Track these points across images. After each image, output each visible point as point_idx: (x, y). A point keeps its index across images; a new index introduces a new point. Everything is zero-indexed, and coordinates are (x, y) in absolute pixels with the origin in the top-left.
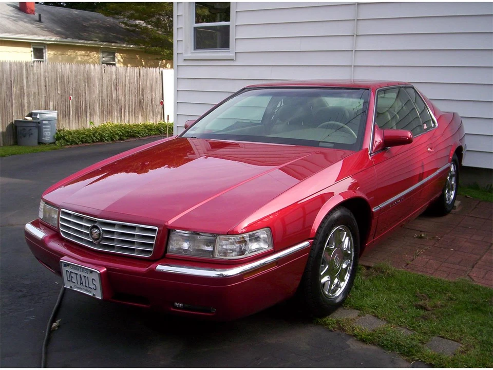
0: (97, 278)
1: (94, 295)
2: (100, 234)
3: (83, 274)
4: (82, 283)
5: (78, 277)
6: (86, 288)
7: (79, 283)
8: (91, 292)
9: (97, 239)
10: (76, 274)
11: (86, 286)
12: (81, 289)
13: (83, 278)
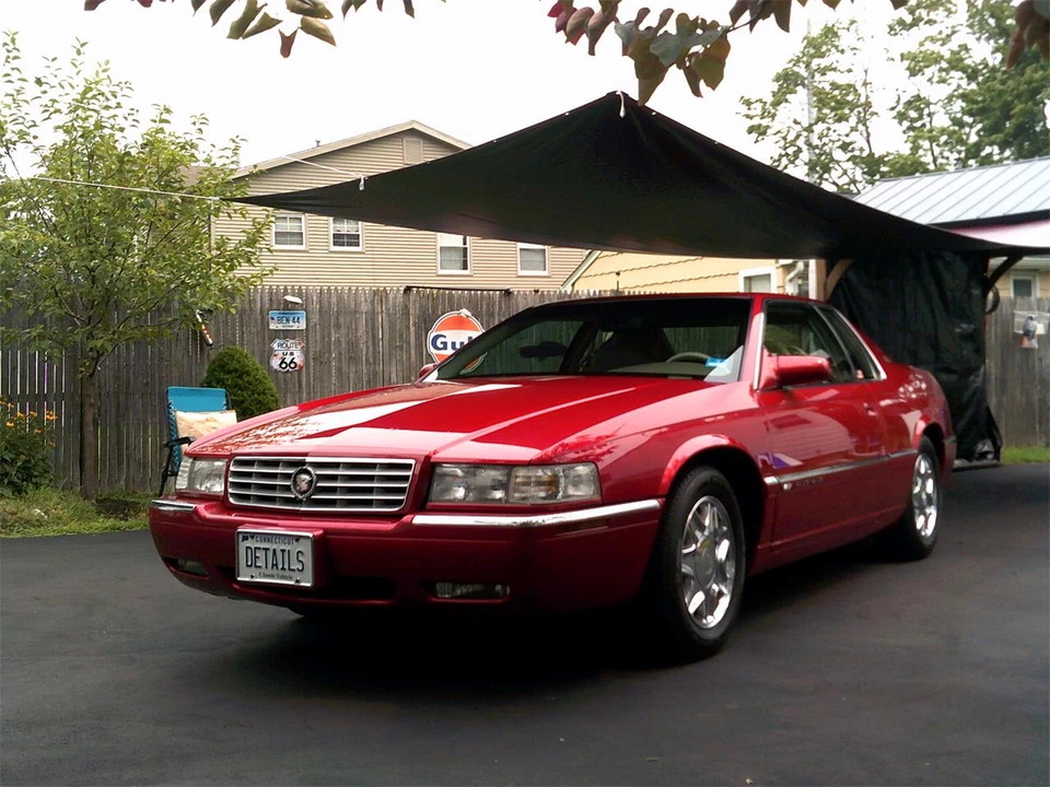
0: (306, 547)
1: (297, 581)
2: (311, 482)
3: (279, 547)
4: (276, 564)
5: (270, 554)
6: (282, 573)
7: (270, 565)
8: (291, 579)
9: (305, 492)
10: (266, 549)
11: (283, 569)
12: (272, 576)
13: (279, 554)
